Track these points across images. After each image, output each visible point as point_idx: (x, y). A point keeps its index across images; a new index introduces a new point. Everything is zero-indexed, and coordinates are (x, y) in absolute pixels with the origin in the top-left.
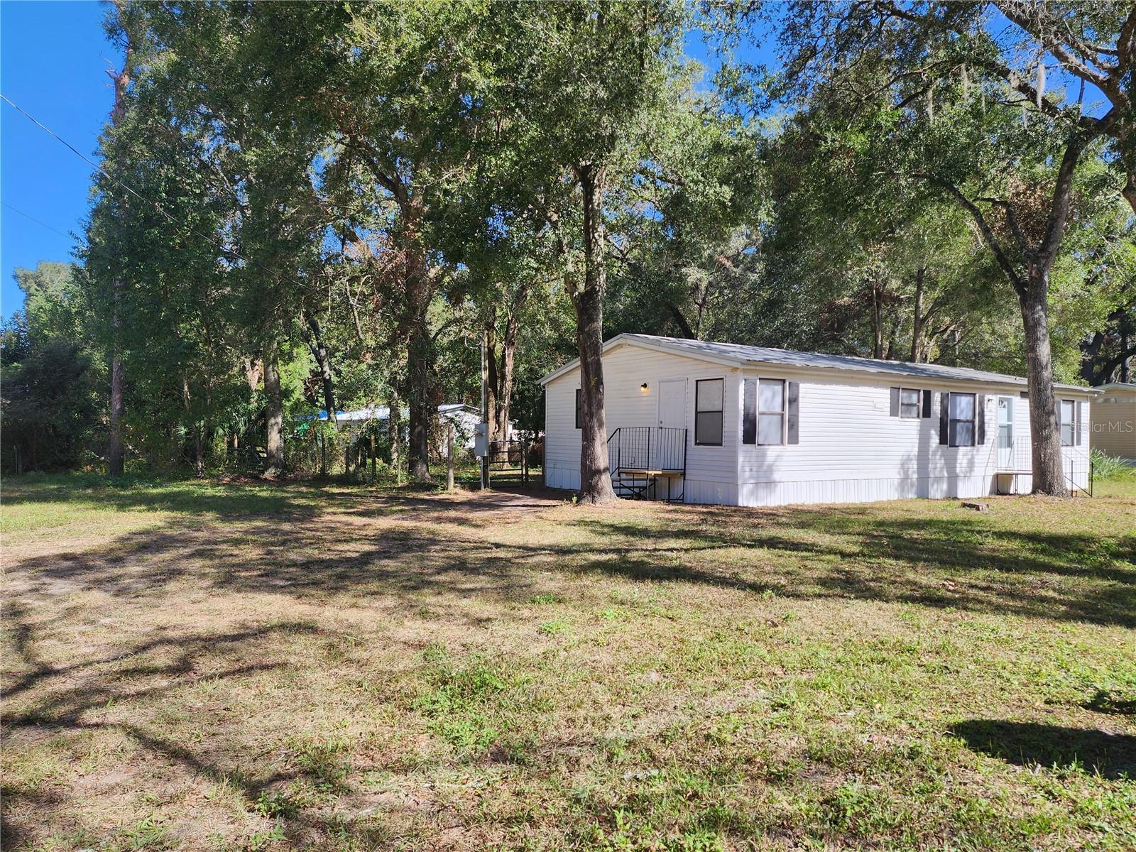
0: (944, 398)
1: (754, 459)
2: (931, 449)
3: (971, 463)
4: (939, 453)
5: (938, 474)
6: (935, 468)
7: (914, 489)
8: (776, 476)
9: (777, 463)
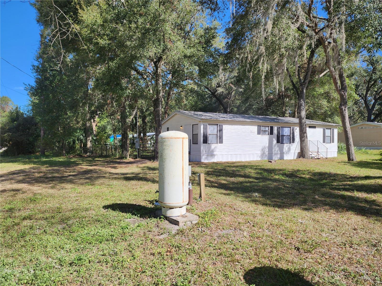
0: (278, 129)
1: (206, 148)
2: (273, 145)
3: (289, 149)
4: (277, 146)
5: (276, 152)
6: (275, 150)
7: (267, 157)
8: (215, 153)
9: (215, 149)
